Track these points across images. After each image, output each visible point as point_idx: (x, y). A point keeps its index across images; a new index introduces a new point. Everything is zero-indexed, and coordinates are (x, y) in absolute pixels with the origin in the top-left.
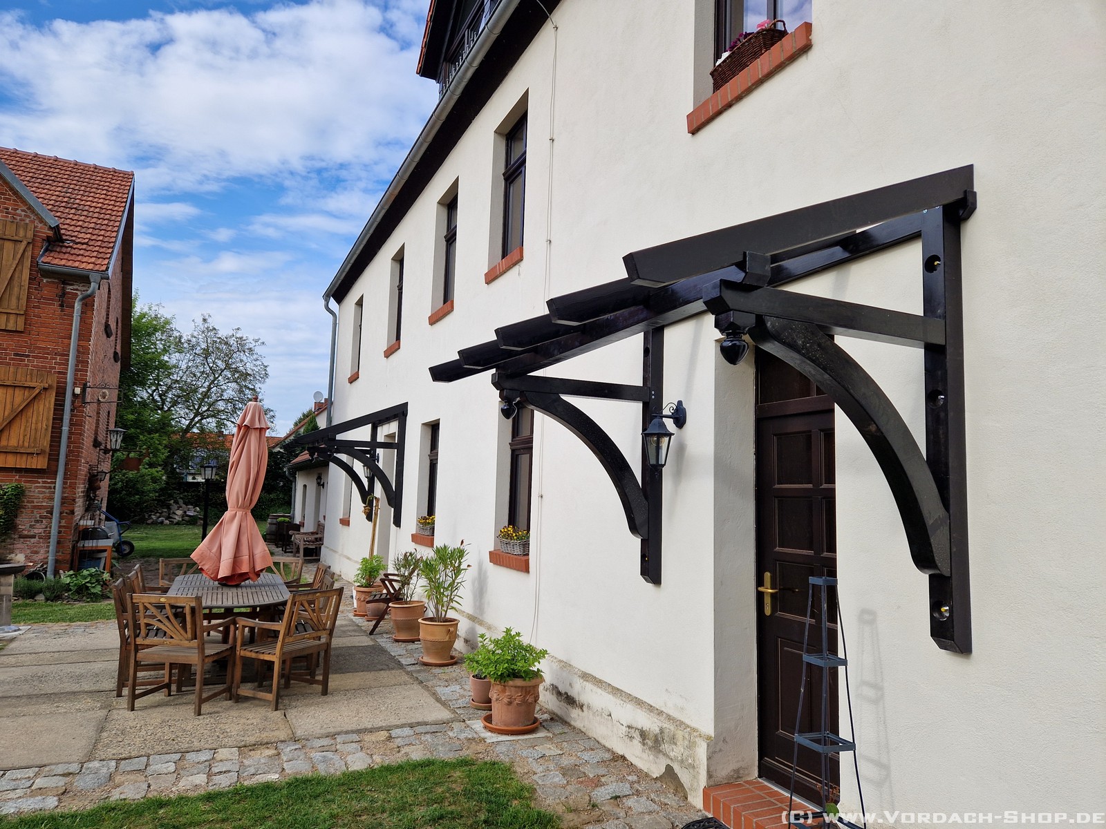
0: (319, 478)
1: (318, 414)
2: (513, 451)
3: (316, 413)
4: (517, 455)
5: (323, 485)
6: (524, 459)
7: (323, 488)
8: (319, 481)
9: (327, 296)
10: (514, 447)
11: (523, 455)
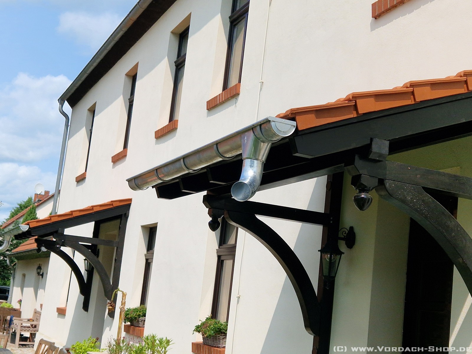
0: (39, 268)
1: (38, 206)
2: (219, 257)
3: (36, 204)
4: (223, 261)
5: (42, 275)
6: (228, 264)
7: (42, 277)
8: (39, 270)
9: (62, 100)
10: (220, 254)
11: (227, 261)
